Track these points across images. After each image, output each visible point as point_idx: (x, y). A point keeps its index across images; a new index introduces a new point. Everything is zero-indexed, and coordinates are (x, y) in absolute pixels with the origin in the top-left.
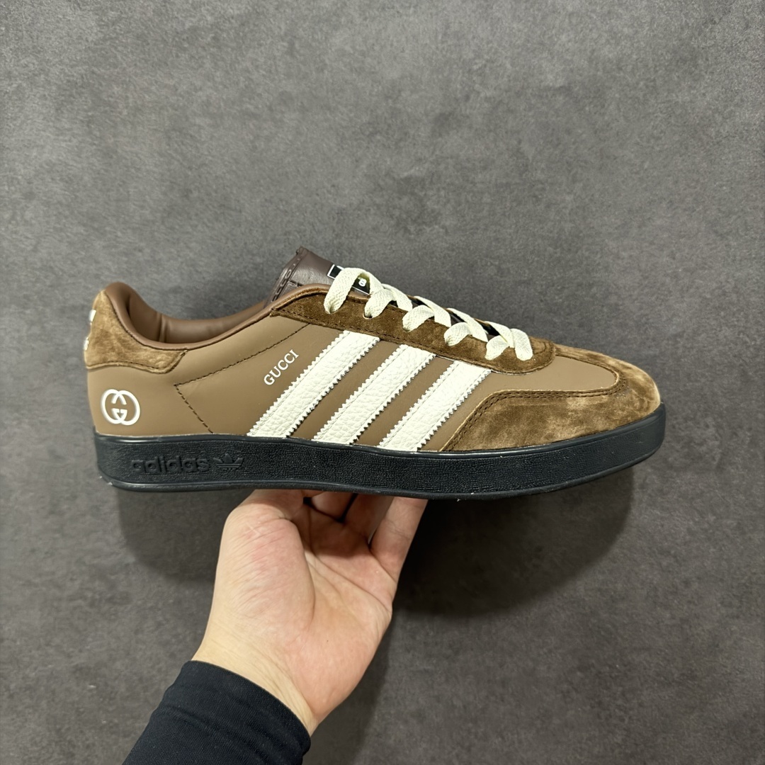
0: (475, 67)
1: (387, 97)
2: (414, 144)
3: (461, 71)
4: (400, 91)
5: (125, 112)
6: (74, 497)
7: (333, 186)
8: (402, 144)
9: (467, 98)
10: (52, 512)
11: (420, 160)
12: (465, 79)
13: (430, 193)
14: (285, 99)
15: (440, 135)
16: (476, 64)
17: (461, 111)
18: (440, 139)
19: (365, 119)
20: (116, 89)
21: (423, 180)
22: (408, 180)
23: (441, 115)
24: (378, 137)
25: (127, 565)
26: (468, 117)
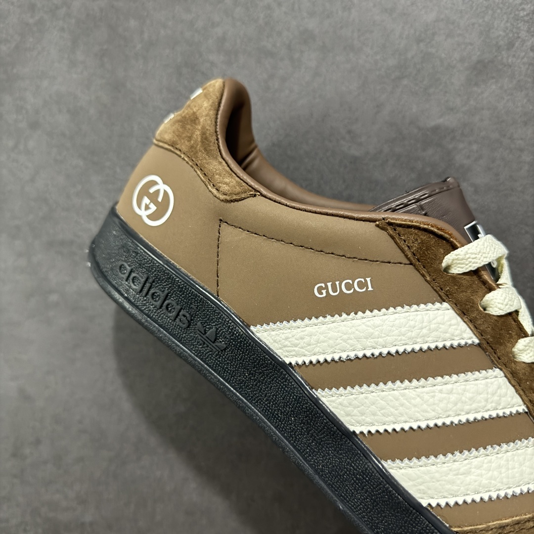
0: (522, 14)
1: (419, 41)
2: (446, 92)
3: (505, 17)
4: (434, 34)
5: (139, 46)
6: (38, 442)
7: (349, 132)
8: (431, 90)
9: (510, 45)
10: (14, 455)
11: (452, 109)
12: (509, 25)
13: (461, 146)
14: (307, 37)
15: (476, 84)
16: (523, 9)
17: (502, 58)
18: (475, 89)
19: (392, 62)
20: (133, 23)
21: (453, 131)
22: (436, 129)
23: (479, 62)
24: (405, 82)
25: (83, 524)
26: (510, 66)
